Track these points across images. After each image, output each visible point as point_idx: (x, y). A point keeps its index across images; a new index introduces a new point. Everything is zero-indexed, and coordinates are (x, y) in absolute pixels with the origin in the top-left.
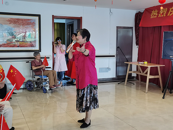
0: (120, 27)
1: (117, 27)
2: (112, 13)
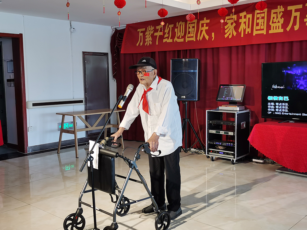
0: (89, 53)
1: (83, 52)
2: (74, 29)
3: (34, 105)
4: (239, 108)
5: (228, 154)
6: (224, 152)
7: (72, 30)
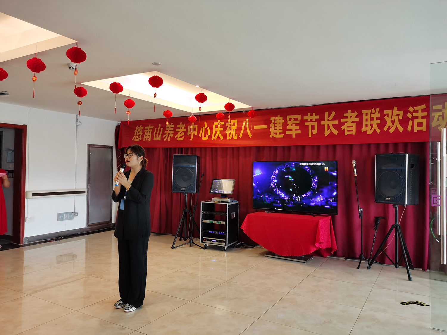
0: (94, 145)
1: (88, 144)
2: (80, 122)
3: (34, 195)
4: (229, 200)
5: (220, 241)
6: (216, 240)
7: (78, 123)
